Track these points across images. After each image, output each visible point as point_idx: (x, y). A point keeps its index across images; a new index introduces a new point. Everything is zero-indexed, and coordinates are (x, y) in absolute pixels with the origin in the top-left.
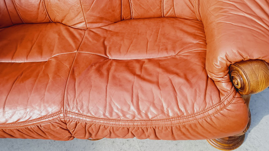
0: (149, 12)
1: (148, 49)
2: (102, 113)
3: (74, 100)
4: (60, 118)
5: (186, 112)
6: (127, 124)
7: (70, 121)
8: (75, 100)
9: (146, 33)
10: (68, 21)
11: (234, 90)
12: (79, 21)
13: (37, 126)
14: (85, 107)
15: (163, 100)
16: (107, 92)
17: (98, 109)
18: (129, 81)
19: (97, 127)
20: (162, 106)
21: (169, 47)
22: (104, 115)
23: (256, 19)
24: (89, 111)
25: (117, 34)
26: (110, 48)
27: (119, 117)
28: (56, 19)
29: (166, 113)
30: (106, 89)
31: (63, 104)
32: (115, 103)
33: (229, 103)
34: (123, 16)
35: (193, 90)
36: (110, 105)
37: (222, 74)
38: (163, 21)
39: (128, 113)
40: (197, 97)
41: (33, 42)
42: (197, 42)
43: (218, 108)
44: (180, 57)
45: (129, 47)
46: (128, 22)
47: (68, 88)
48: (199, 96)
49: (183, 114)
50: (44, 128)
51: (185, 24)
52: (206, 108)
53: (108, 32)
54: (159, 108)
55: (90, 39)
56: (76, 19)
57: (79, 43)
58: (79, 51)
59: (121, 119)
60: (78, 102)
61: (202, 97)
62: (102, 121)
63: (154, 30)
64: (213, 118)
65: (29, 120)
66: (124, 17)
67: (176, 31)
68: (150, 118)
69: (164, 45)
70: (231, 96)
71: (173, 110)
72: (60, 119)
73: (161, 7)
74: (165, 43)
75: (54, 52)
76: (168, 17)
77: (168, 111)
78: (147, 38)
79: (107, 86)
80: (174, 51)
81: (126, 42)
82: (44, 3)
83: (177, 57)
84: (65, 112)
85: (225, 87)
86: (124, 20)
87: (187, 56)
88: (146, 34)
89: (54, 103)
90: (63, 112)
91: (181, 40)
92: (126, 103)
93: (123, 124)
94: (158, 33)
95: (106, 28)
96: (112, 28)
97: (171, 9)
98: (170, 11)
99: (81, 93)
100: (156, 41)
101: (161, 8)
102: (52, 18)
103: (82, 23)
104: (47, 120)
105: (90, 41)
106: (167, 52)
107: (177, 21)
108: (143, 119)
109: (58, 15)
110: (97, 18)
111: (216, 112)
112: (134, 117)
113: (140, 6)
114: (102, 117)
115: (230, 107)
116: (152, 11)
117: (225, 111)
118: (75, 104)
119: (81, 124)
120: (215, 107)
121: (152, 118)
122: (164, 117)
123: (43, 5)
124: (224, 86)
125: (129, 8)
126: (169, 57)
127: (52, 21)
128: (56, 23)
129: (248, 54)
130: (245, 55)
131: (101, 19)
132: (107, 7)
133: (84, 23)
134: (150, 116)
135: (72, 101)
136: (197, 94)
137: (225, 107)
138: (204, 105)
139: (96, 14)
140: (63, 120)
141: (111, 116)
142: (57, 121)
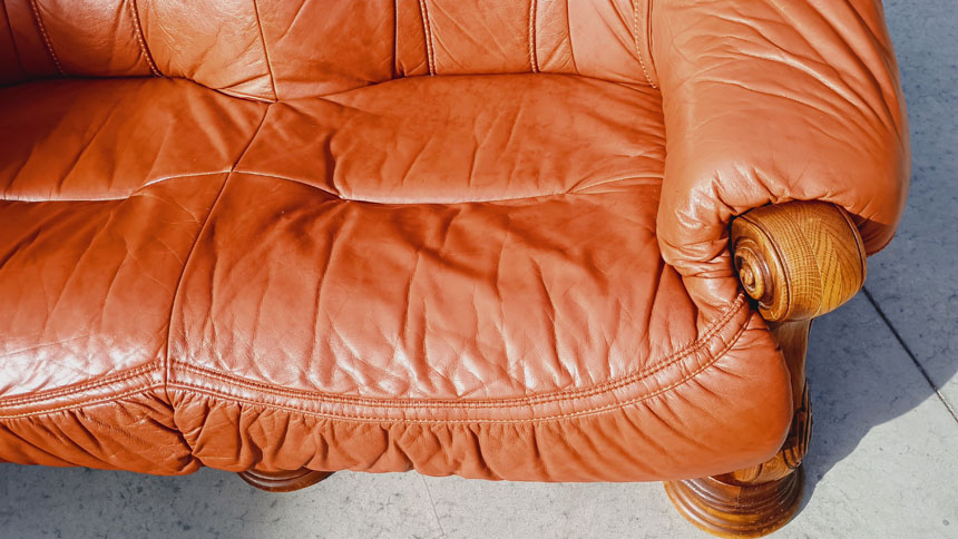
0: (486, 52)
1: (473, 173)
2: (296, 371)
3: (204, 326)
4: (153, 386)
5: (581, 375)
6: (380, 411)
7: (187, 396)
8: (209, 324)
9: (474, 120)
10: (214, 72)
11: (742, 305)
12: (250, 74)
13: (70, 412)
14: (239, 352)
15: (505, 334)
16: (320, 304)
17: (283, 356)
18: (397, 268)
19: (279, 420)
20: (503, 355)
21: (546, 166)
22: (303, 378)
23: (819, 72)
24: (251, 363)
25: (374, 120)
26: (347, 166)
27: (354, 387)
28: (171, 64)
29: (512, 372)
30: (318, 290)
31: (165, 336)
32: (343, 338)
33: (725, 347)
34: (400, 64)
35: (610, 304)
36: (327, 348)
37: (704, 250)
38: (532, 86)
39: (384, 375)
40: (621, 324)
41: (88, 136)
42: (641, 153)
43: (689, 362)
44: (579, 200)
45: (412, 162)
46: (416, 83)
47: (185, 284)
48: (629, 324)
49: (572, 381)
50: (94, 419)
51: (607, 96)
52: (649, 363)
53: (346, 113)
54: (492, 359)
55: (283, 133)
56: (240, 64)
57: (243, 143)
58: (240, 168)
59: (361, 392)
60: (217, 332)
61: (638, 326)
62: (294, 402)
63: (502, 114)
64: (671, 396)
65: (43, 389)
66: (404, 65)
67: (572, 117)
68: (460, 394)
69: (529, 160)
70: (733, 325)
71: (537, 369)
72: (152, 390)
73: (529, 37)
74: (533, 152)
75: (154, 169)
76: (549, 74)
77: (520, 370)
78: (474, 137)
79: (320, 282)
80: (561, 180)
81: (404, 147)
82: (136, 8)
83: (569, 198)
84: (168, 365)
85: (714, 295)
86: (402, 75)
87: (601, 196)
88: (473, 123)
89: (134, 333)
90: (162, 364)
91: (587, 146)
92: (379, 341)
93: (367, 411)
94: (513, 122)
95: (341, 99)
96: (359, 100)
97: (560, 43)
98: (559, 52)
99: (228, 302)
100: (503, 146)
101: (527, 40)
102: (160, 61)
103: (260, 79)
104: (105, 390)
105: (281, 140)
106: (537, 182)
107: (580, 86)
108: (433, 396)
109: (179, 52)
110: (310, 66)
111: (683, 378)
112: (405, 386)
113: (459, 31)
114: (296, 384)
115: (727, 361)
116: (497, 48)
117: (709, 377)
118: (207, 340)
119: (221, 408)
120: (679, 359)
121: (466, 393)
122: (508, 391)
123: (131, 15)
124: (711, 289)
125: (422, 35)
126: (544, 200)
127: (160, 73)
128: (174, 78)
129: (786, 181)
130: (776, 186)
131: (323, 70)
132: (346, 29)
133: (266, 80)
134: (460, 387)
135: (195, 330)
136: (622, 317)
137: (710, 359)
138: (642, 352)
139: (308, 51)
140: (159, 392)
141: (328, 381)
142: (140, 396)
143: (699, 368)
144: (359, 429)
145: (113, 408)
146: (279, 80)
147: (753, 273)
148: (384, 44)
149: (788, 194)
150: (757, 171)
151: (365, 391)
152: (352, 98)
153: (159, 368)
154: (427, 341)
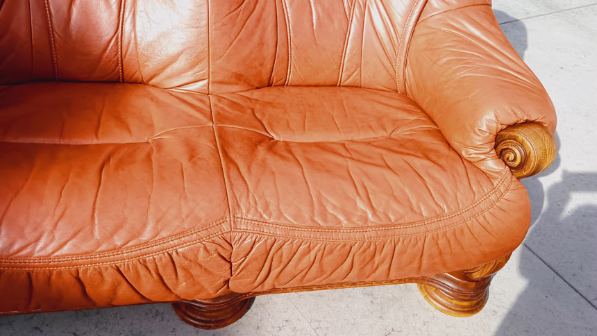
1: (339, 127)
2: (307, 216)
3: (248, 196)
4: (224, 232)
5: (447, 208)
6: (352, 236)
7: (244, 237)
8: (251, 196)
9: (323, 105)
10: (168, 78)
13: (168, 254)
14: (272, 208)
15: (407, 191)
16: (308, 182)
17: (299, 209)
18: (339, 166)
19: (294, 247)
20: (409, 201)
21: (374, 124)
22: (312, 220)
24: (281, 214)
25: (270, 104)
26: (270, 125)
27: (339, 222)
29: (417, 210)
30: (304, 176)
31: (227, 203)
32: (328, 198)
33: (507, 190)
34: (273, 78)
35: (449, 174)
36: (321, 204)
39: (354, 215)
40: (458, 184)
41: (98, 110)
42: (415, 118)
43: (493, 197)
44: (399, 137)
45: (304, 123)
47: (228, 177)
48: (462, 183)
49: (444, 211)
50: (184, 257)
51: (381, 95)
52: (476, 198)
53: (253, 101)
55: (227, 109)
56: (190, 73)
57: (207, 112)
58: (217, 124)
59: (343, 225)
60: (256, 199)
61: (466, 183)
62: (306, 234)
63: (335, 102)
64: (486, 214)
65: (154, 239)
67: (371, 104)
68: (393, 222)
69: (363, 122)
70: (508, 179)
71: (428, 207)
72: (223, 234)
73: (340, 67)
74: (363, 119)
76: (348, 86)
77: (419, 208)
78: (328, 112)
79: (303, 172)
80: (384, 130)
81: (295, 116)
82: (121, 41)
83: (392, 136)
84: (232, 219)
86: (271, 85)
87: (410, 135)
90: (228, 220)
91: (387, 116)
92: (347, 198)
94: (343, 106)
96: (256, 94)
97: (356, 70)
98: (354, 74)
100: (346, 116)
103: (201, 82)
104: (195, 236)
105: (228, 111)
106: (373, 131)
107: (365, 92)
108: (381, 223)
110: (232, 75)
111: (492, 204)
112: (366, 220)
113: (307, 62)
114: (309, 223)
115: (508, 195)
116: (324, 72)
117: (503, 203)
118: (252, 203)
120: (489, 196)
121: (397, 221)
122: (416, 218)
124: (492, 165)
125: (287, 64)
126: (382, 138)
127: (125, 80)
130: (521, 115)
131: (239, 78)
133: (205, 82)
134: (392, 218)
135: (243, 198)
137: (502, 195)
138: (471, 195)
139: (232, 66)
140: (227, 237)
141: (325, 221)
142: (216, 239)
143: (498, 200)
145: (199, 247)
146: (213, 82)
147: (516, 156)
150: (513, 108)
151: (345, 224)
152: (252, 94)
153: (227, 221)
154: (370, 196)
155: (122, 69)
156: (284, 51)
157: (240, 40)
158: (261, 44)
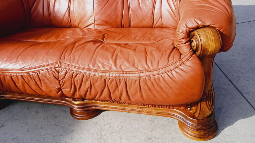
0: (143, 21)
2: (87, 64)
5: (152, 66)
6: (104, 74)
7: (62, 70)
8: (70, 55)
11: (191, 51)
12: (91, 23)
13: (37, 73)
14: (76, 60)
15: (135, 58)
16: (95, 53)
17: (85, 61)
18: (113, 48)
19: (82, 76)
20: (134, 62)
21: (152, 38)
24: (78, 63)
25: (115, 32)
26: (107, 38)
27: (99, 68)
28: (75, 24)
30: (95, 50)
31: (60, 57)
32: (99, 58)
33: (187, 60)
35: (161, 53)
36: (95, 60)
37: (184, 41)
38: (153, 29)
39: (106, 65)
40: (163, 57)
41: (55, 34)
43: (178, 63)
46: (127, 28)
47: (67, 49)
48: (165, 57)
49: (149, 68)
50: (42, 75)
51: (169, 30)
53: (109, 31)
54: (132, 63)
55: (95, 33)
56: (89, 21)
57: (86, 34)
58: (84, 36)
60: (72, 57)
61: (167, 57)
62: (85, 71)
63: (144, 32)
64: (173, 72)
65: (32, 67)
66: (124, 24)
67: (160, 32)
68: (123, 70)
70: (189, 55)
71: (142, 65)
72: (55, 68)
74: (150, 37)
75: (67, 37)
76: (157, 27)
77: (138, 65)
78: (137, 35)
80: (155, 40)
81: (121, 36)
83: (157, 43)
86: (123, 27)
88: (137, 33)
89: (54, 56)
90: (59, 63)
91: (162, 36)
92: (107, 59)
93: (101, 74)
94: (147, 33)
95: (109, 29)
96: (113, 30)
97: (159, 19)
98: (159, 21)
99: (75, 52)
101: (152, 18)
104: (46, 68)
106: (149, 41)
107: (164, 29)
108: (117, 70)
109: (77, 20)
110: (103, 22)
111: (176, 67)
112: (111, 68)
113: (137, 16)
115: (188, 63)
116: (145, 20)
118: (69, 58)
119: (69, 72)
120: (175, 62)
121: (125, 70)
123: (68, 13)
124: (185, 49)
125: (129, 17)
127: (72, 26)
128: (74, 27)
129: (202, 21)
130: (200, 23)
131: (106, 23)
132: (112, 14)
133: (94, 24)
134: (123, 68)
135: (67, 56)
136: (163, 55)
137: (183, 63)
138: (167, 61)
139: (103, 18)
140: (57, 69)
141: (93, 66)
142: (53, 69)
143: (181, 65)
144: (99, 79)
145: (46, 72)
146: (97, 25)
147: (194, 44)
148: (120, 18)
149: (202, 24)
150: (195, 19)
151: (102, 69)
152: (111, 29)
154: (117, 59)
155: (71, 22)
156: (126, 12)
157: (106, 7)
158: (116, 9)
